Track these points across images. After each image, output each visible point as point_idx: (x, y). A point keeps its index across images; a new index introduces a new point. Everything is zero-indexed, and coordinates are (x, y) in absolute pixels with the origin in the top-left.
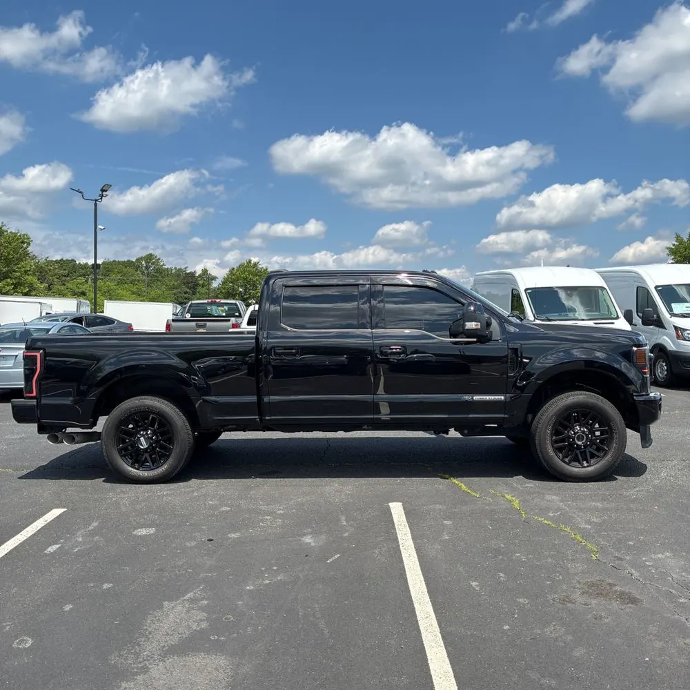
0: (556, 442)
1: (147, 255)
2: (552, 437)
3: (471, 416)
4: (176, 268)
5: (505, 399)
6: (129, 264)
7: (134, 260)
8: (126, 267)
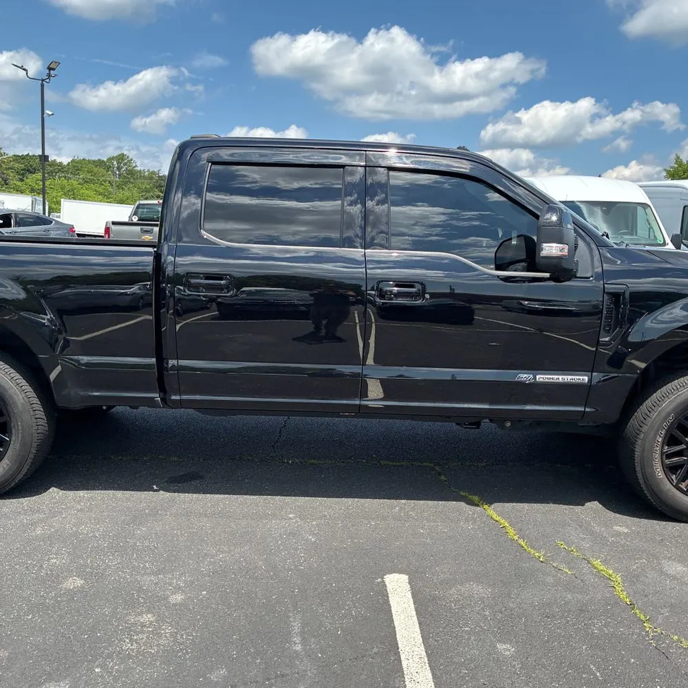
0: (669, 456)
1: (120, 155)
2: (662, 447)
3: (528, 407)
4: (149, 171)
5: (590, 380)
6: (100, 163)
7: (105, 160)
8: (96, 166)
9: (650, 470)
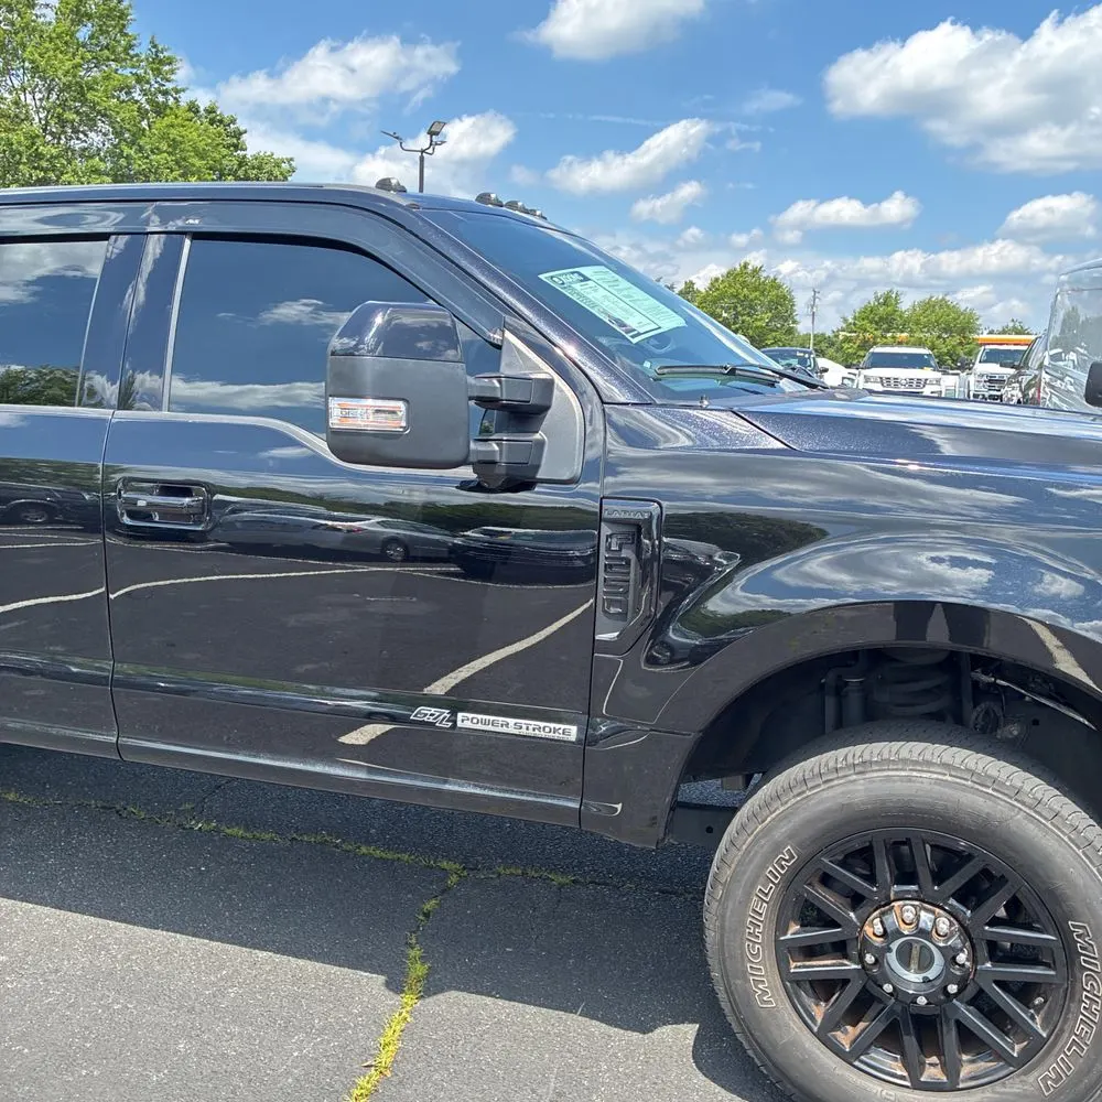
9: (738, 982)
